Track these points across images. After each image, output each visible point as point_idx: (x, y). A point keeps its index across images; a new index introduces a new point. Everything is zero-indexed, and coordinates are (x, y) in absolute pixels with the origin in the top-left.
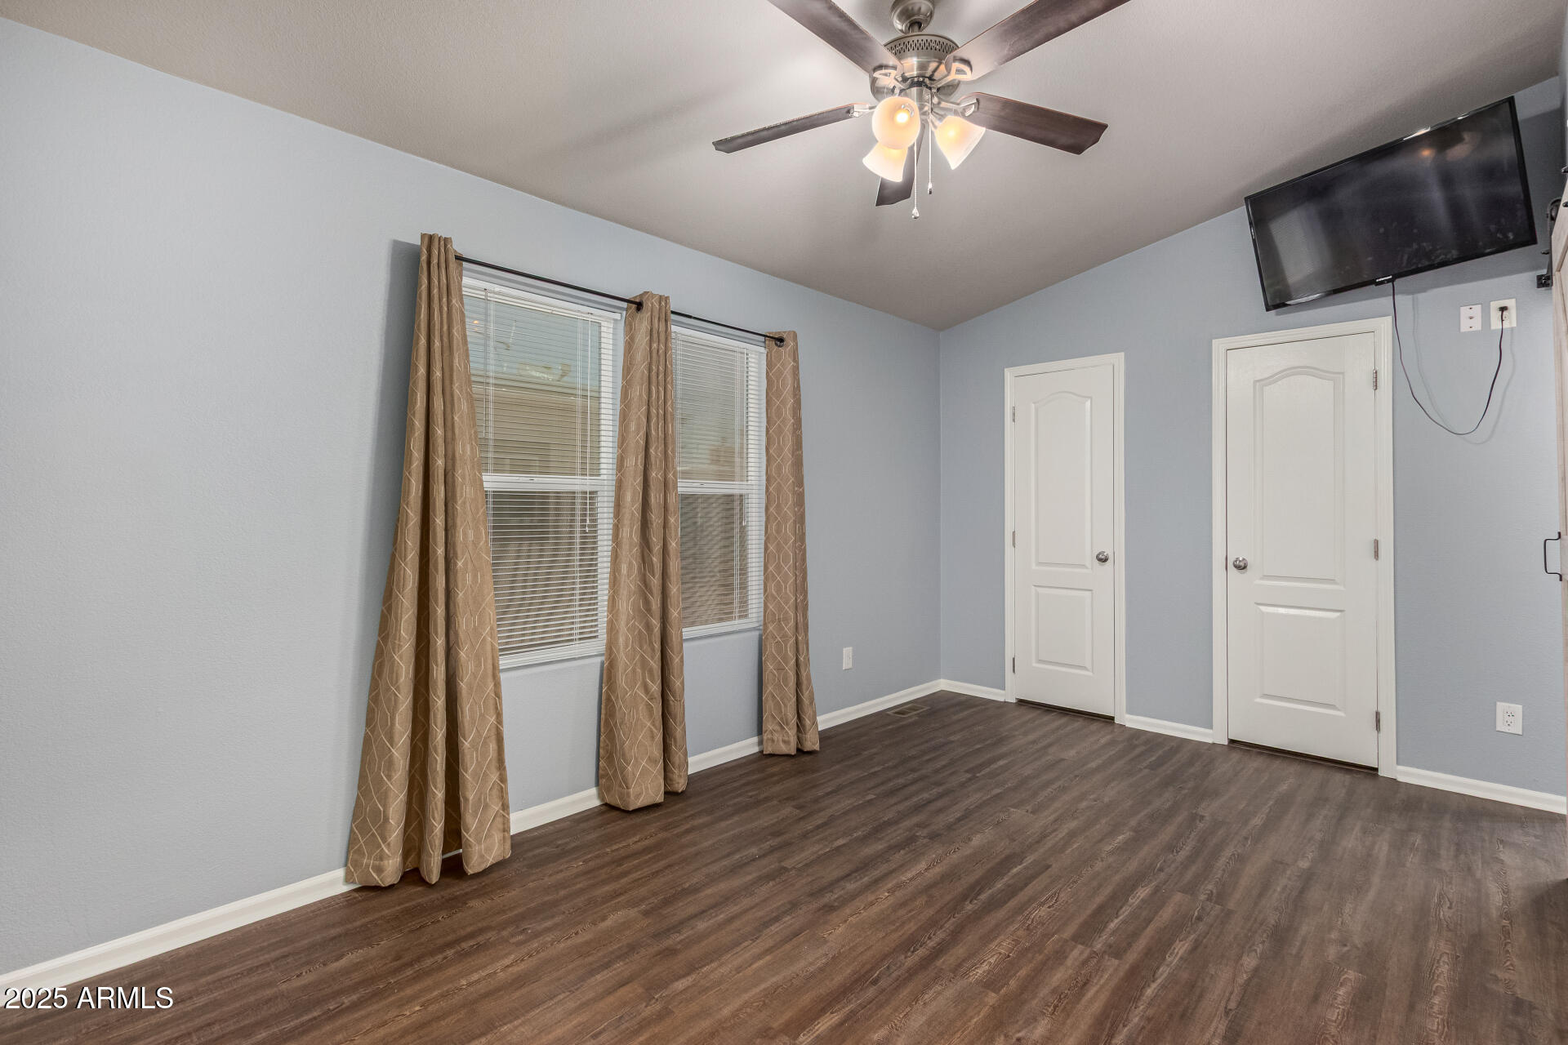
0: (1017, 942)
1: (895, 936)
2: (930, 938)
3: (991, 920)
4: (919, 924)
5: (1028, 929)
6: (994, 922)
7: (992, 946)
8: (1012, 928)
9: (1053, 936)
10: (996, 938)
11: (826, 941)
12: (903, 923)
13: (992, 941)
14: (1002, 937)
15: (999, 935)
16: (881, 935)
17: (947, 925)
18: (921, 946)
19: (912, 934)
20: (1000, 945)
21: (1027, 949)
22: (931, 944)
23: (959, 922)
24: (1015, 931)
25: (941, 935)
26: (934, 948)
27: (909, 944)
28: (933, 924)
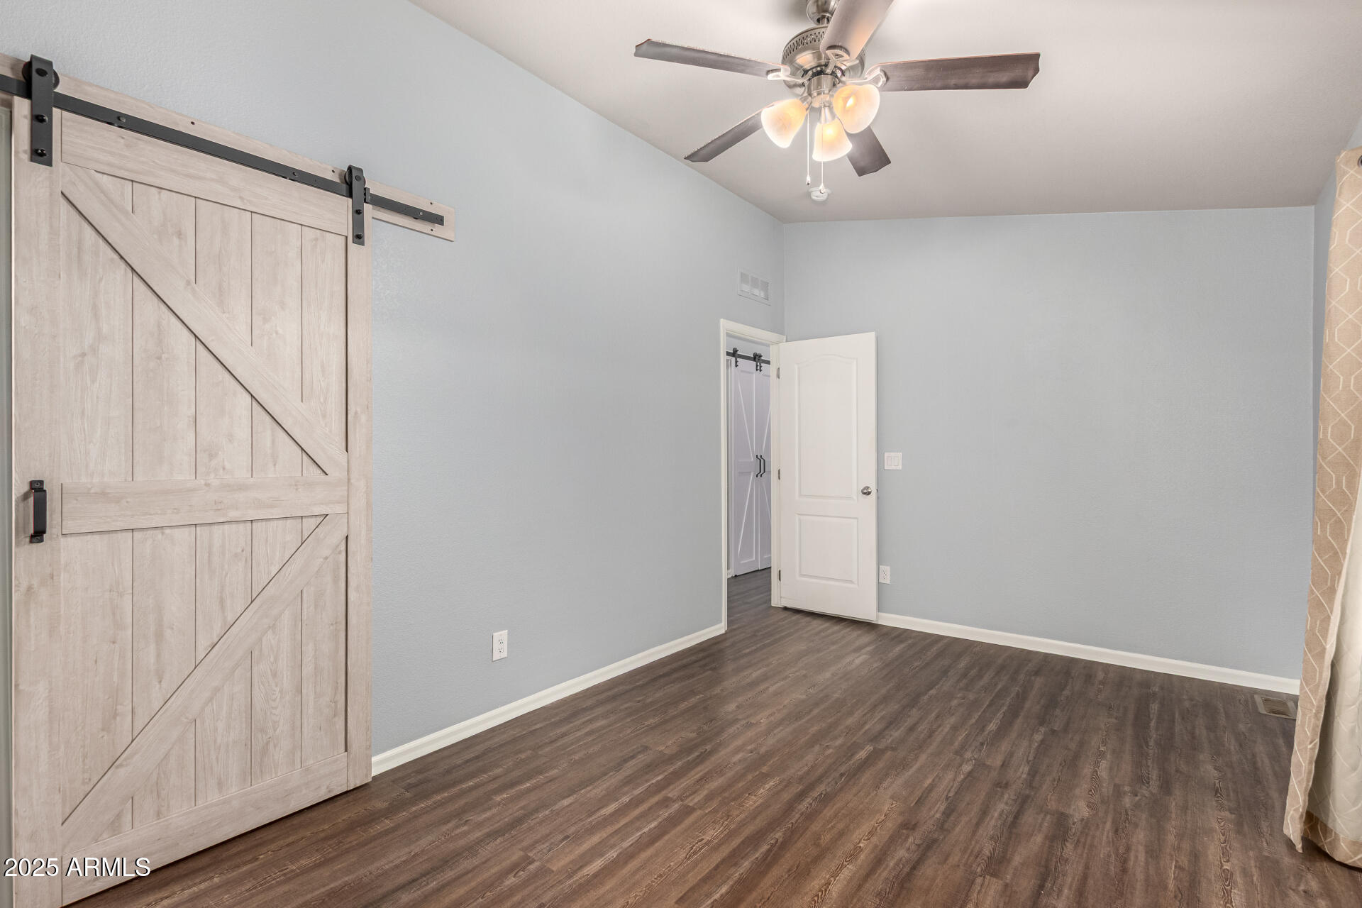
0: (741, 805)
1: (839, 805)
2: (811, 804)
3: (759, 823)
4: (821, 815)
5: (728, 816)
6: (758, 821)
7: (761, 801)
8: (743, 816)
9: (709, 812)
10: (757, 807)
11: (892, 797)
12: (836, 816)
13: (761, 805)
14: (753, 808)
15: (754, 810)
16: (850, 805)
17: (797, 816)
18: (816, 798)
19: (825, 807)
20: (755, 802)
21: (734, 799)
22: (809, 800)
23: (788, 820)
24: (741, 813)
25: (803, 806)
26: (806, 797)
27: (826, 799)
28: (810, 817)
